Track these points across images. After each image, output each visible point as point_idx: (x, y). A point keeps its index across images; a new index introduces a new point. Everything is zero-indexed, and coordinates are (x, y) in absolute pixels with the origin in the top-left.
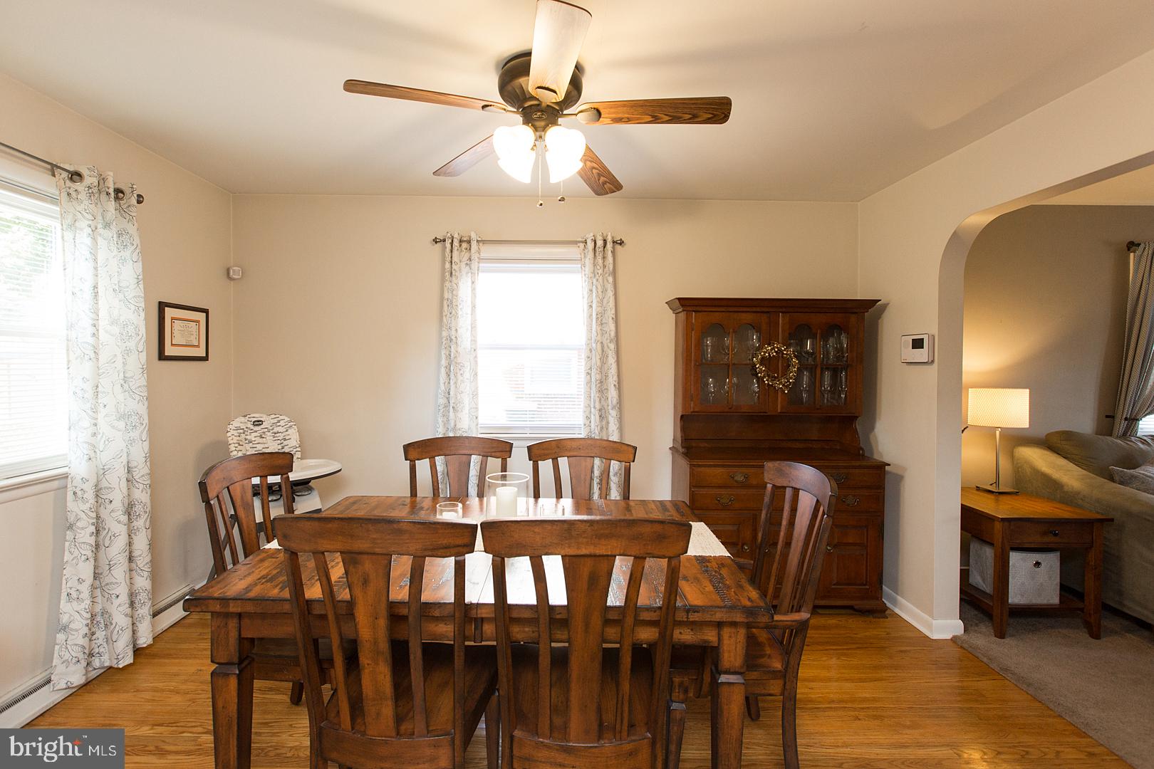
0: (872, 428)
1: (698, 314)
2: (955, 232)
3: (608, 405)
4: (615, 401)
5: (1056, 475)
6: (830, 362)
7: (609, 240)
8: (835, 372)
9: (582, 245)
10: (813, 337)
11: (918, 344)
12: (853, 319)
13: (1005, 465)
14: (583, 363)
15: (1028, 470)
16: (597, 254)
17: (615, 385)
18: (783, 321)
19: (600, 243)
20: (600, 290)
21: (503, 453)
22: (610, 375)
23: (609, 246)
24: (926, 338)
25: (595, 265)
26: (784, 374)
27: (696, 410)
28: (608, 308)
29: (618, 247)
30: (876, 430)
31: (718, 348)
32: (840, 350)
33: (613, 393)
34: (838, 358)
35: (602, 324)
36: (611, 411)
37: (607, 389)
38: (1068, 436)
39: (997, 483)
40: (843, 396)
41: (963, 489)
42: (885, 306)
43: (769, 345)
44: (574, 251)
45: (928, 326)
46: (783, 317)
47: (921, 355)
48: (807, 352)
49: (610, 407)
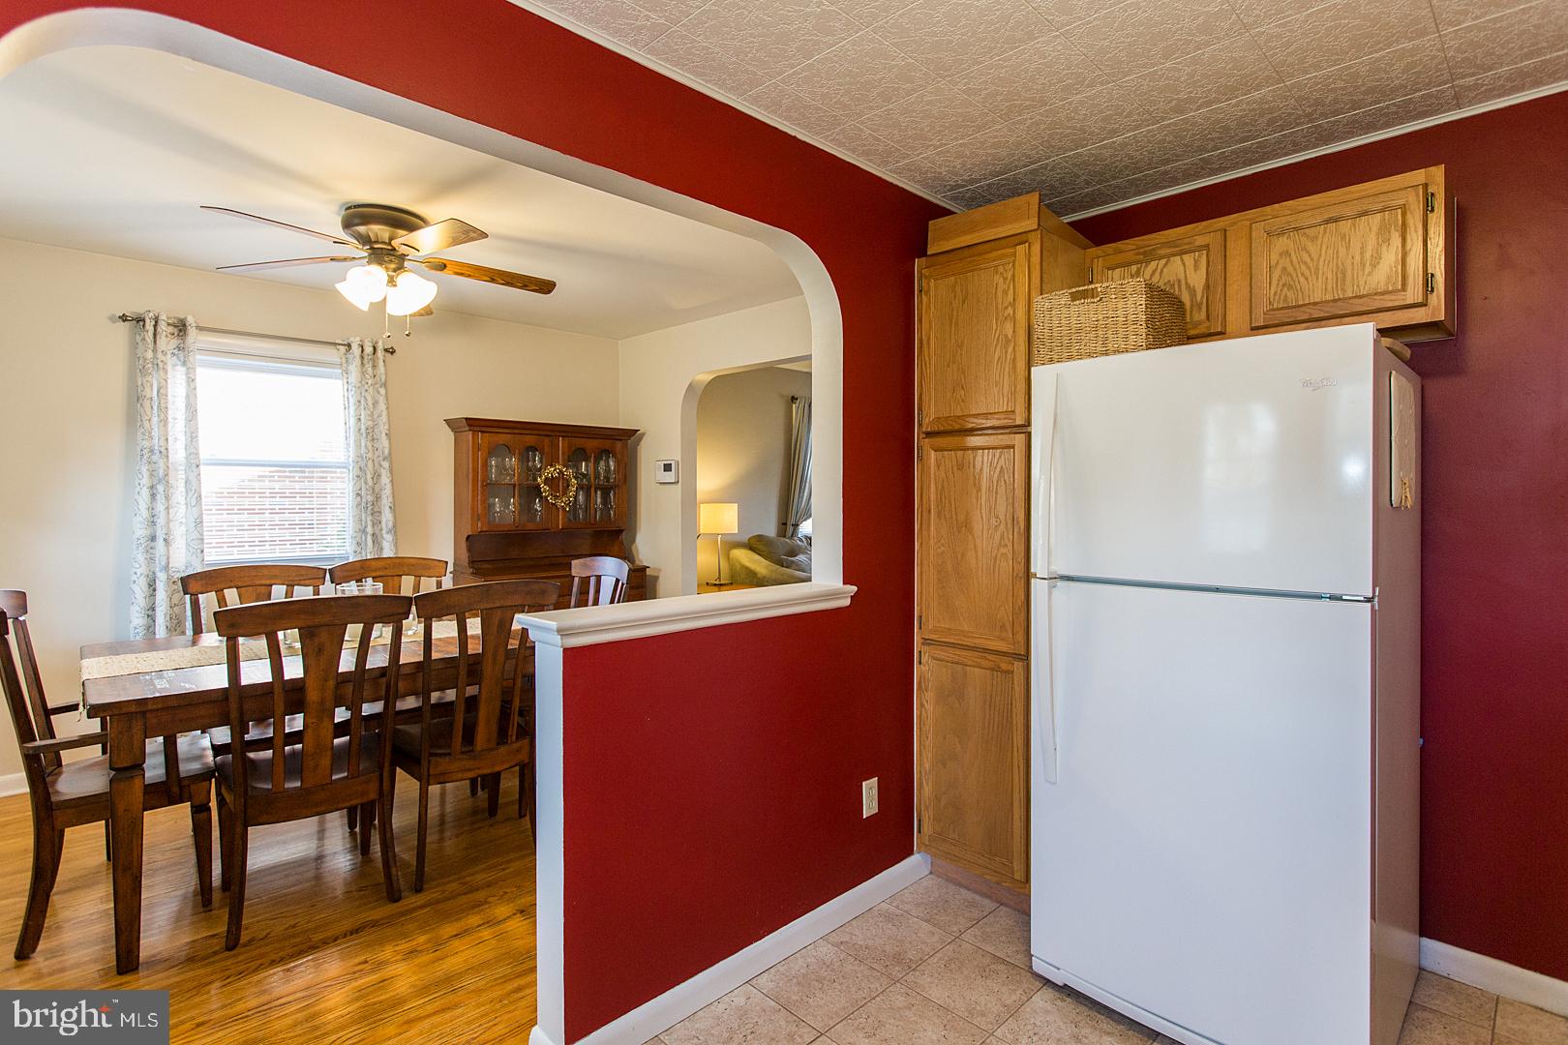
0: (633, 540)
1: (485, 434)
2: (690, 384)
3: (381, 530)
4: (390, 525)
5: (753, 566)
6: (601, 483)
7: (380, 347)
8: (605, 492)
9: (343, 349)
10: (587, 460)
11: (667, 468)
12: (619, 445)
13: (724, 565)
14: (352, 483)
15: (738, 567)
16: (365, 361)
17: (390, 507)
18: (563, 444)
19: (369, 350)
20: (370, 402)
21: (315, 581)
22: (384, 497)
23: (380, 353)
24: (673, 463)
25: (363, 373)
26: (565, 493)
27: (485, 529)
28: (381, 423)
29: (388, 355)
30: (637, 541)
31: (502, 468)
32: (608, 470)
33: (387, 517)
34: (607, 479)
35: (373, 440)
36: (385, 536)
37: (380, 512)
38: (760, 538)
39: (719, 578)
40: (612, 512)
41: (698, 585)
42: (644, 434)
43: (551, 466)
44: (334, 355)
45: (674, 455)
46: (563, 440)
47: (670, 477)
48: (582, 474)
49: (384, 532)
